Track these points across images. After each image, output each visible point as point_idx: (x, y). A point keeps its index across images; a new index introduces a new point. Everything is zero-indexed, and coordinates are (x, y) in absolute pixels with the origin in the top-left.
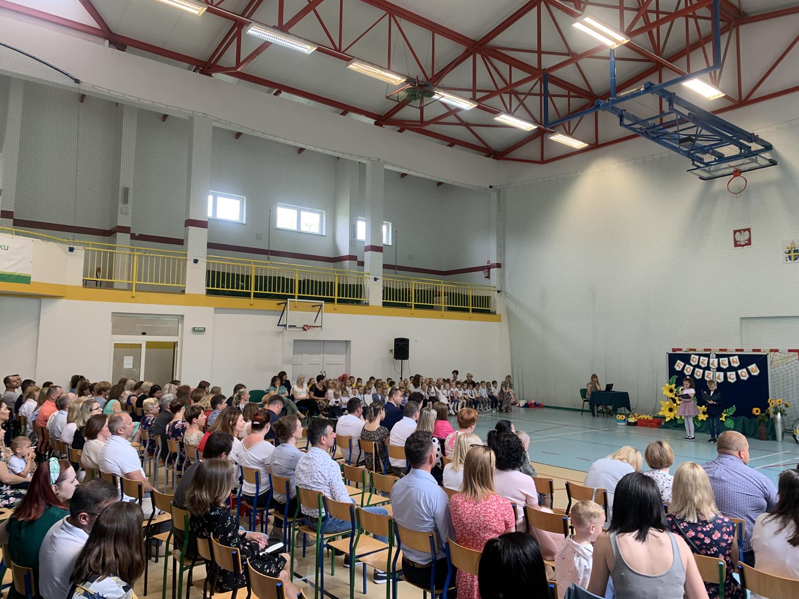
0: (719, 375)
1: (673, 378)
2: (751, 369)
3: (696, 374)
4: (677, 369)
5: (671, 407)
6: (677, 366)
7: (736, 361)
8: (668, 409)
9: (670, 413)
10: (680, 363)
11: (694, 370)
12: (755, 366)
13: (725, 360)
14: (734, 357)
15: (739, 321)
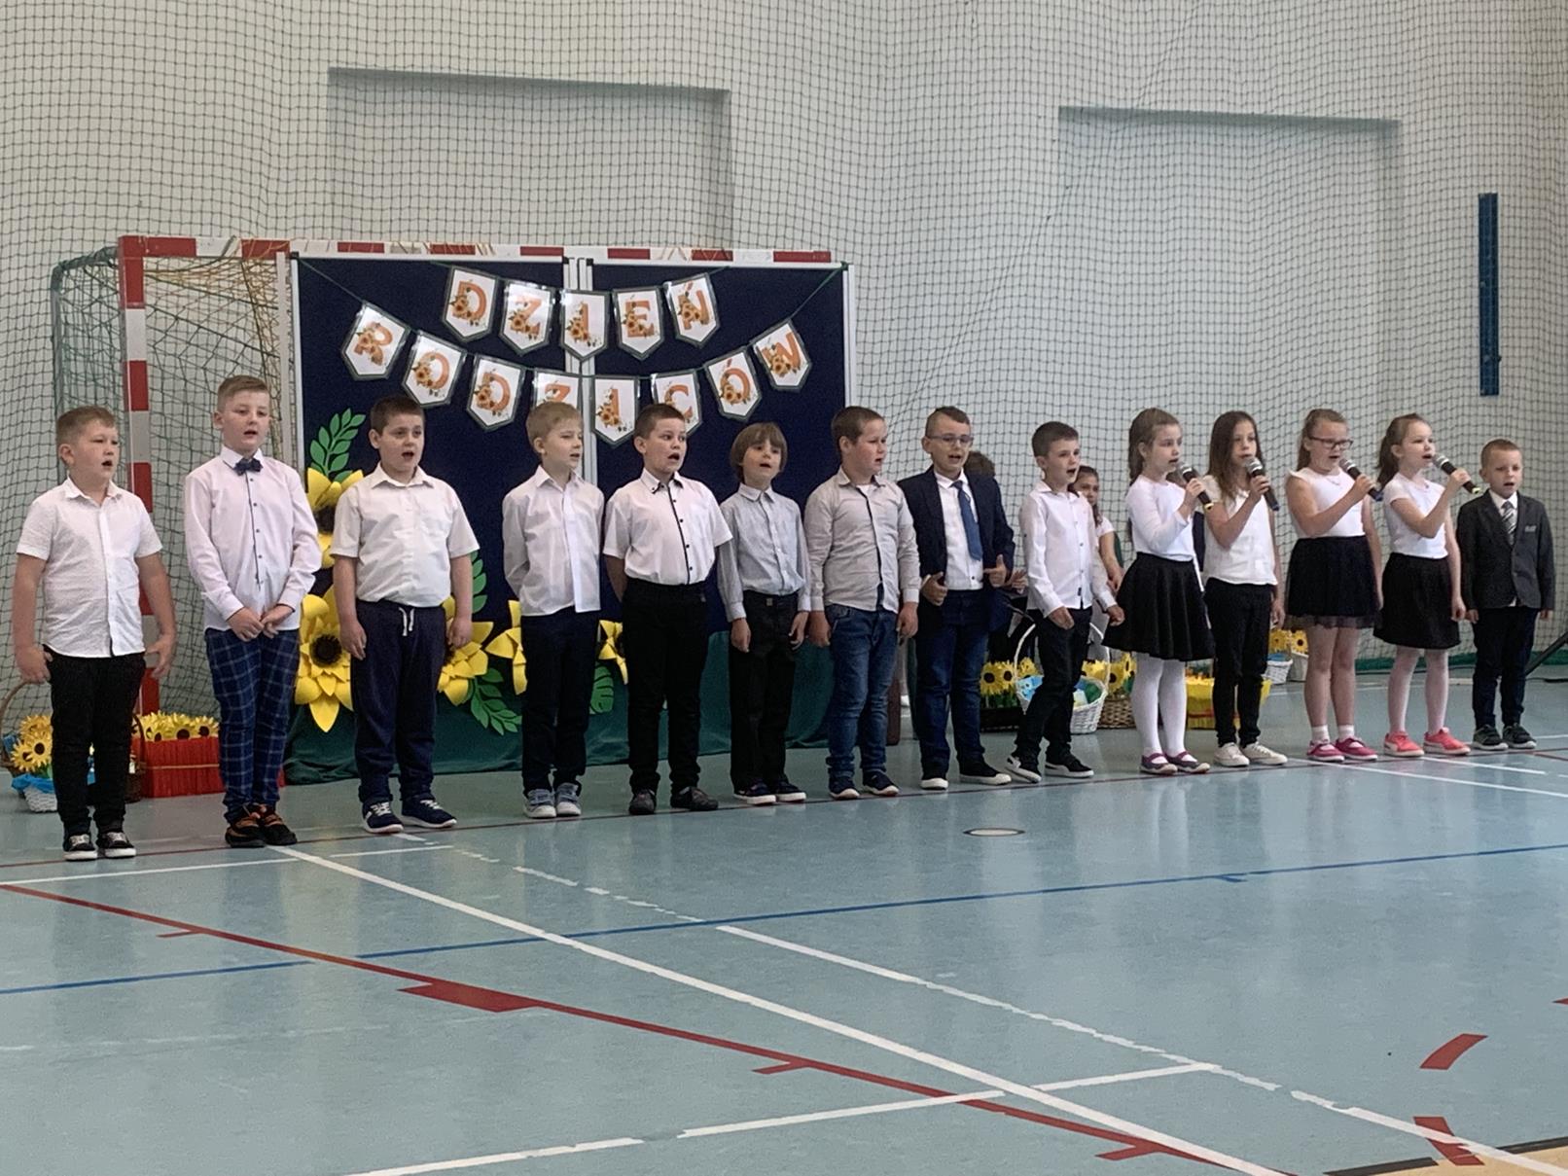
0: (613, 396)
1: (333, 431)
2: (772, 352)
3: (482, 398)
4: (363, 365)
5: (328, 631)
6: (359, 350)
7: (699, 307)
8: (312, 646)
9: (329, 671)
10: (378, 325)
11: (467, 371)
12: (788, 336)
13: (646, 304)
14: (690, 288)
15: (324, 90)
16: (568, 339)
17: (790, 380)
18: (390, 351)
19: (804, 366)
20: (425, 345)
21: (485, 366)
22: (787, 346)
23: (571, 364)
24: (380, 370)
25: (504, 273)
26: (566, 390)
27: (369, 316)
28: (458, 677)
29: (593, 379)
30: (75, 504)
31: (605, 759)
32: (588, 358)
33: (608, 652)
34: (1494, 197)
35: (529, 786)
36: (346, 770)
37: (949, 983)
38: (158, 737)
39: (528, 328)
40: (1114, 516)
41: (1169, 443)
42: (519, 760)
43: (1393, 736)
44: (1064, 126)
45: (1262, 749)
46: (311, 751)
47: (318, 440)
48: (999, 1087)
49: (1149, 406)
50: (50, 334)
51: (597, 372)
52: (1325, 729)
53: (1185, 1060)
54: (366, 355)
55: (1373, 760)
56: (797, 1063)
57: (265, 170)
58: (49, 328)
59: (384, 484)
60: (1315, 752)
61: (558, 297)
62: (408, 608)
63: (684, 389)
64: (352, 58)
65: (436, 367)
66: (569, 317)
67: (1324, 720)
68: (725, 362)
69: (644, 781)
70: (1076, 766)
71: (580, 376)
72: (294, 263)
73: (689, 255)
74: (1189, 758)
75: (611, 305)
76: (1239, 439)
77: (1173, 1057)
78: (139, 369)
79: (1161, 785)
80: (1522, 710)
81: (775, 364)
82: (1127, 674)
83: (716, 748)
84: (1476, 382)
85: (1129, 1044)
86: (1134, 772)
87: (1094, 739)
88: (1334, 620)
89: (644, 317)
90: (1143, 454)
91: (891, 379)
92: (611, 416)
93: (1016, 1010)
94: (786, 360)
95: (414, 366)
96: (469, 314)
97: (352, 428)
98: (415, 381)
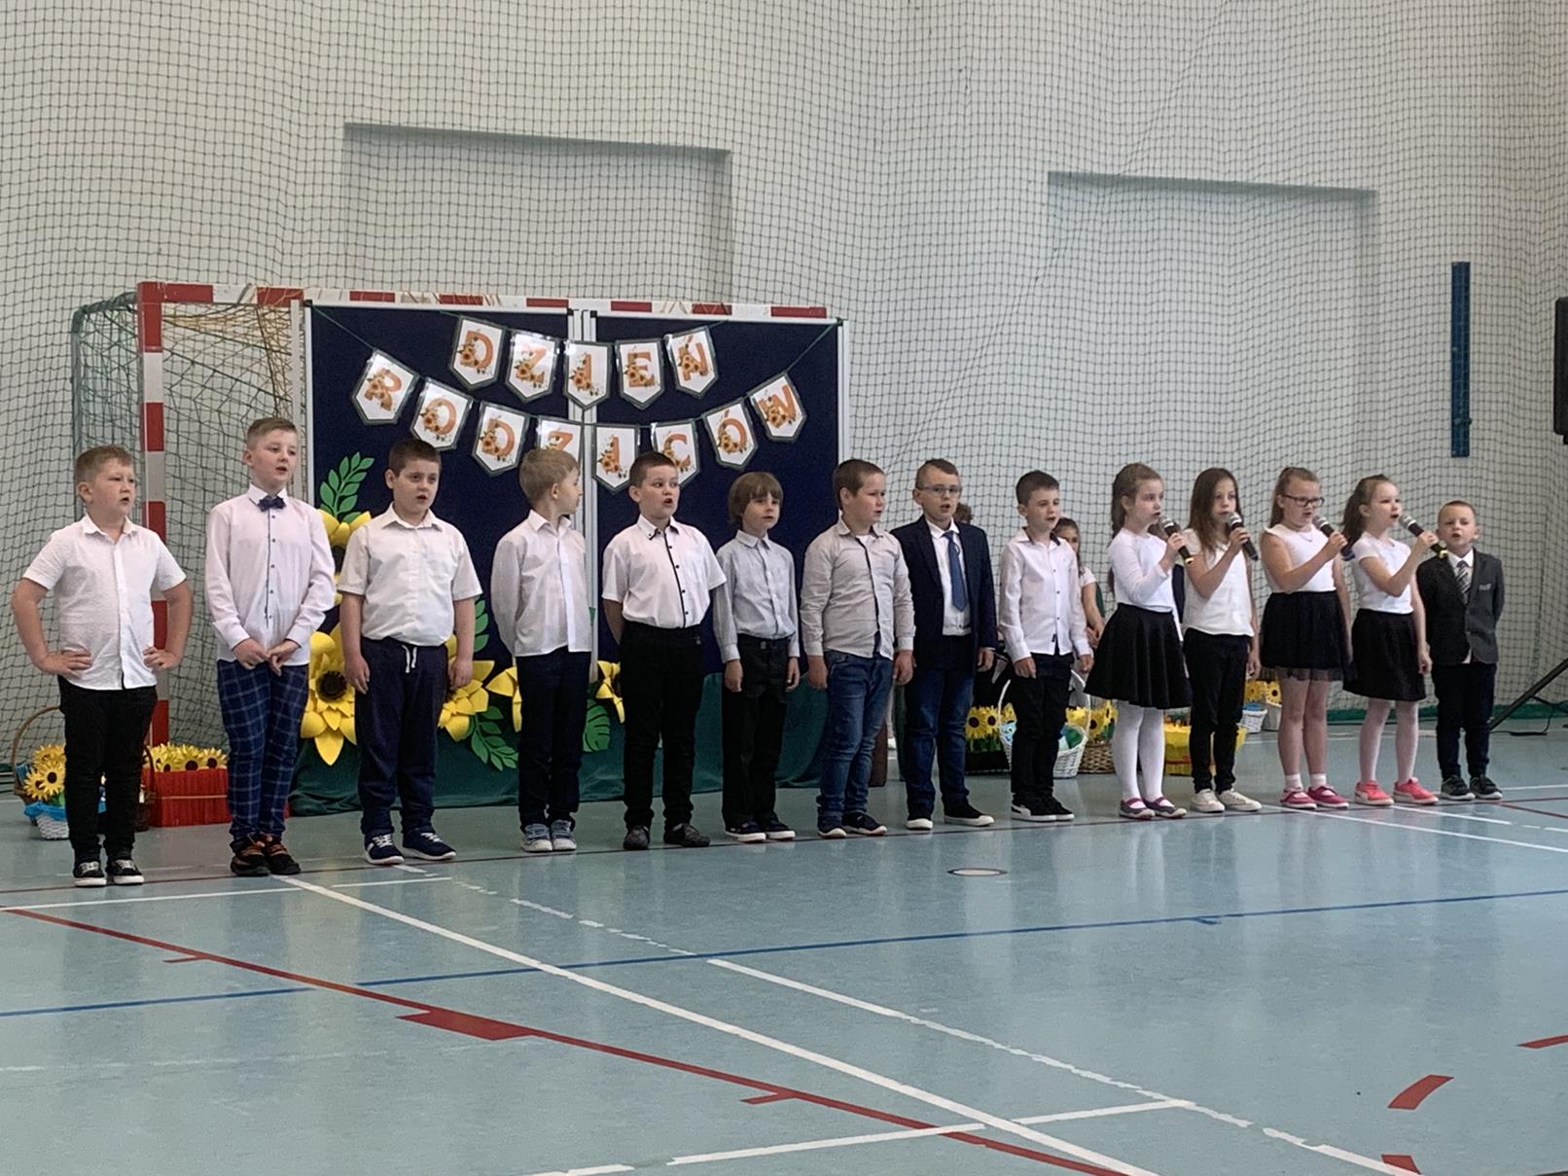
0: (614, 444)
1: (343, 475)
2: (769, 404)
3: (488, 444)
4: (373, 410)
5: (334, 667)
6: (369, 396)
7: (698, 358)
8: (317, 682)
9: (334, 706)
10: (388, 372)
11: (473, 417)
12: (784, 388)
13: (647, 356)
14: (690, 340)
15: (339, 145)
16: (572, 388)
17: (786, 430)
18: (399, 397)
19: (800, 418)
20: (433, 392)
21: (490, 412)
22: (782, 398)
23: (575, 412)
24: (389, 415)
25: (511, 323)
26: (570, 436)
27: (379, 362)
28: (459, 714)
29: (595, 426)
30: (92, 539)
31: (600, 796)
32: (590, 407)
33: (605, 692)
34: (1467, 265)
35: (526, 821)
36: (348, 802)
37: (931, 1017)
38: (167, 768)
39: (532, 377)
40: (1097, 567)
41: (1152, 497)
42: (516, 796)
43: (1364, 785)
44: (1053, 190)
45: (1238, 795)
46: (316, 784)
47: (327, 482)
48: (981, 1120)
49: (1131, 461)
50: (69, 376)
51: (599, 420)
52: (1298, 777)
53: (1160, 1096)
54: (376, 401)
55: (1345, 808)
56: (783, 1094)
57: (281, 220)
58: (69, 370)
59: (394, 525)
60: (1288, 799)
61: (562, 348)
62: (411, 647)
63: (683, 438)
64: (367, 114)
65: (443, 414)
66: (573, 366)
67: (1297, 769)
68: (723, 413)
69: (638, 817)
70: (1058, 809)
71: (582, 424)
72: (308, 311)
73: (689, 309)
74: (1166, 803)
75: (613, 356)
76: (1220, 497)
77: (1148, 1094)
78: (155, 410)
79: (1139, 828)
80: (1487, 761)
81: (771, 415)
82: (1107, 721)
83: (708, 786)
84: (1448, 443)
85: (1107, 1080)
86: (1113, 816)
87: (1075, 782)
88: (1307, 672)
89: (645, 368)
90: (1126, 507)
91: (883, 432)
92: (611, 464)
93: (998, 1046)
94: (782, 412)
95: (423, 411)
96: (476, 363)
97: (361, 471)
98: (423, 426)
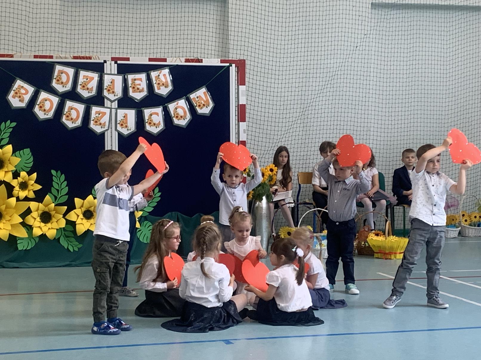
0: (125, 116)
1: (2, 129)
2: (197, 99)
3: (68, 116)
4: (16, 103)
6: (14, 97)
10: (22, 87)
11: (61, 106)
12: (204, 93)
13: (140, 80)
14: (160, 73)
16: (105, 93)
17: (205, 110)
18: (27, 97)
19: (211, 105)
20: (43, 95)
21: (69, 104)
22: (203, 96)
23: (107, 103)
24: (23, 105)
25: (78, 67)
26: (104, 114)
27: (19, 83)
28: (52, 228)
29: (116, 109)
32: (115, 100)
39: (88, 89)
51: (118, 107)
54: (17, 99)
61: (101, 76)
63: (157, 114)
65: (47, 104)
66: (106, 84)
68: (176, 103)
71: (111, 108)
73: (183, 60)
75: (125, 81)
81: (198, 104)
89: (140, 85)
92: (124, 124)
94: (203, 103)
95: (38, 103)
96: (62, 83)
97: (10, 128)
98: (38, 109)
